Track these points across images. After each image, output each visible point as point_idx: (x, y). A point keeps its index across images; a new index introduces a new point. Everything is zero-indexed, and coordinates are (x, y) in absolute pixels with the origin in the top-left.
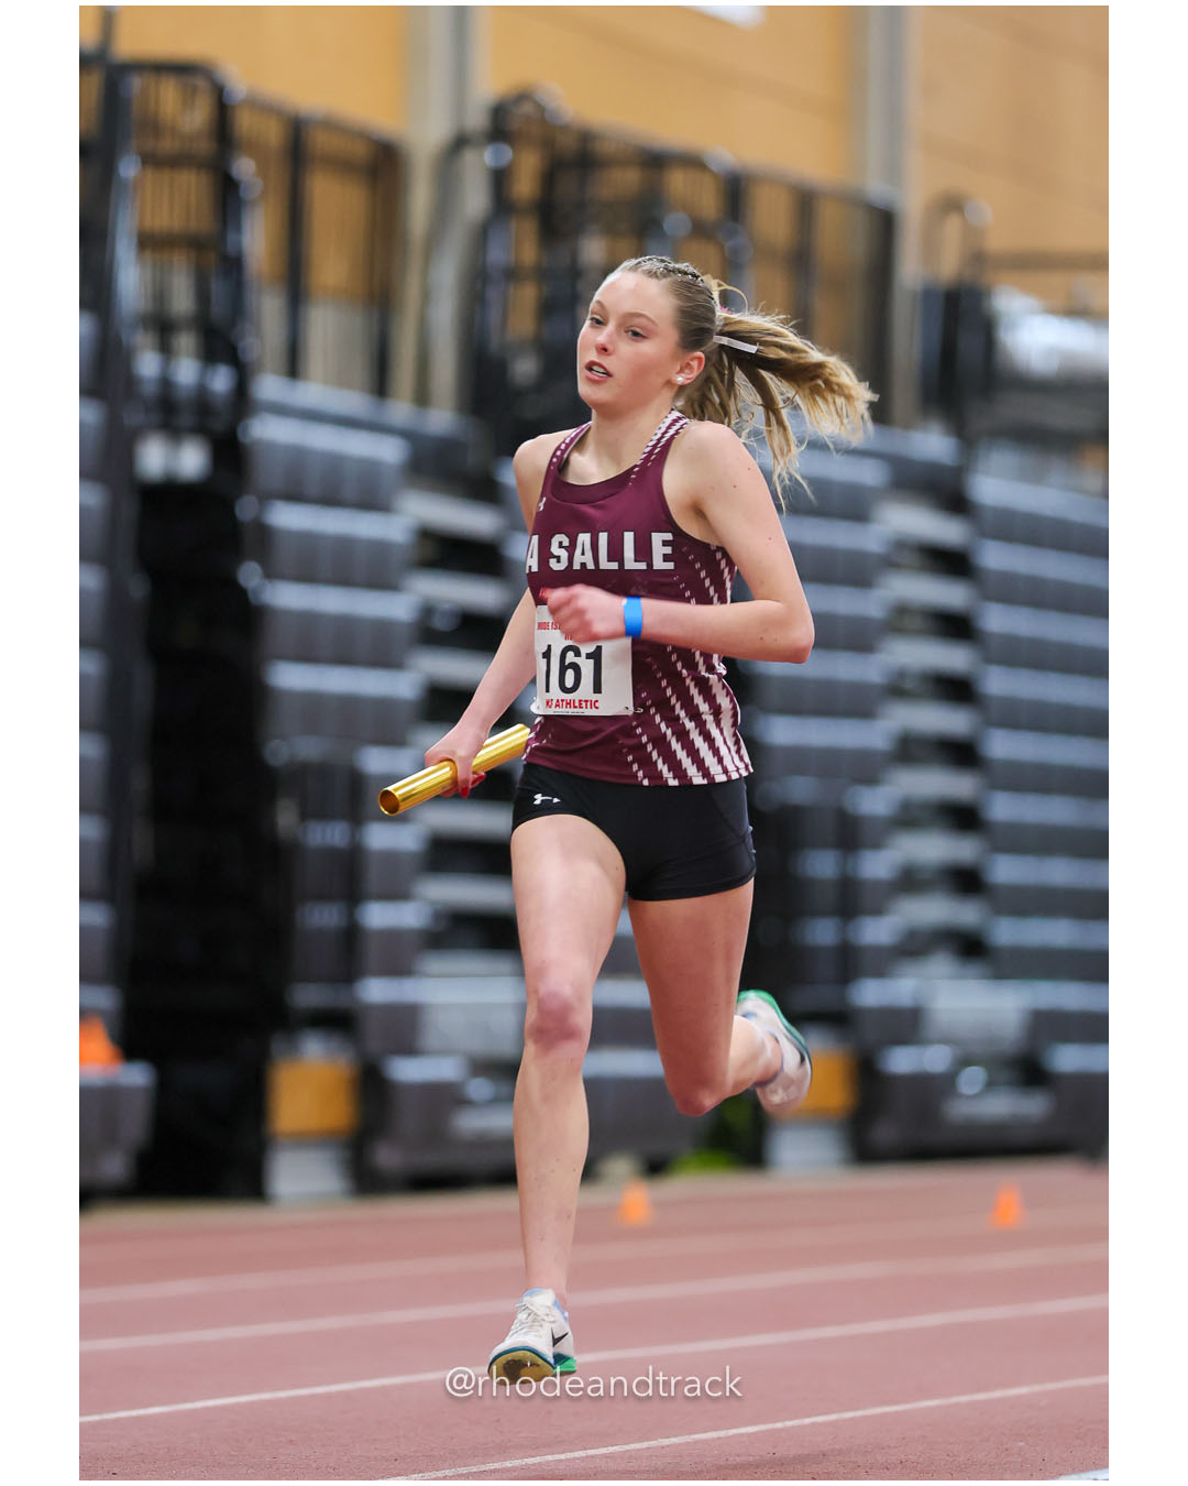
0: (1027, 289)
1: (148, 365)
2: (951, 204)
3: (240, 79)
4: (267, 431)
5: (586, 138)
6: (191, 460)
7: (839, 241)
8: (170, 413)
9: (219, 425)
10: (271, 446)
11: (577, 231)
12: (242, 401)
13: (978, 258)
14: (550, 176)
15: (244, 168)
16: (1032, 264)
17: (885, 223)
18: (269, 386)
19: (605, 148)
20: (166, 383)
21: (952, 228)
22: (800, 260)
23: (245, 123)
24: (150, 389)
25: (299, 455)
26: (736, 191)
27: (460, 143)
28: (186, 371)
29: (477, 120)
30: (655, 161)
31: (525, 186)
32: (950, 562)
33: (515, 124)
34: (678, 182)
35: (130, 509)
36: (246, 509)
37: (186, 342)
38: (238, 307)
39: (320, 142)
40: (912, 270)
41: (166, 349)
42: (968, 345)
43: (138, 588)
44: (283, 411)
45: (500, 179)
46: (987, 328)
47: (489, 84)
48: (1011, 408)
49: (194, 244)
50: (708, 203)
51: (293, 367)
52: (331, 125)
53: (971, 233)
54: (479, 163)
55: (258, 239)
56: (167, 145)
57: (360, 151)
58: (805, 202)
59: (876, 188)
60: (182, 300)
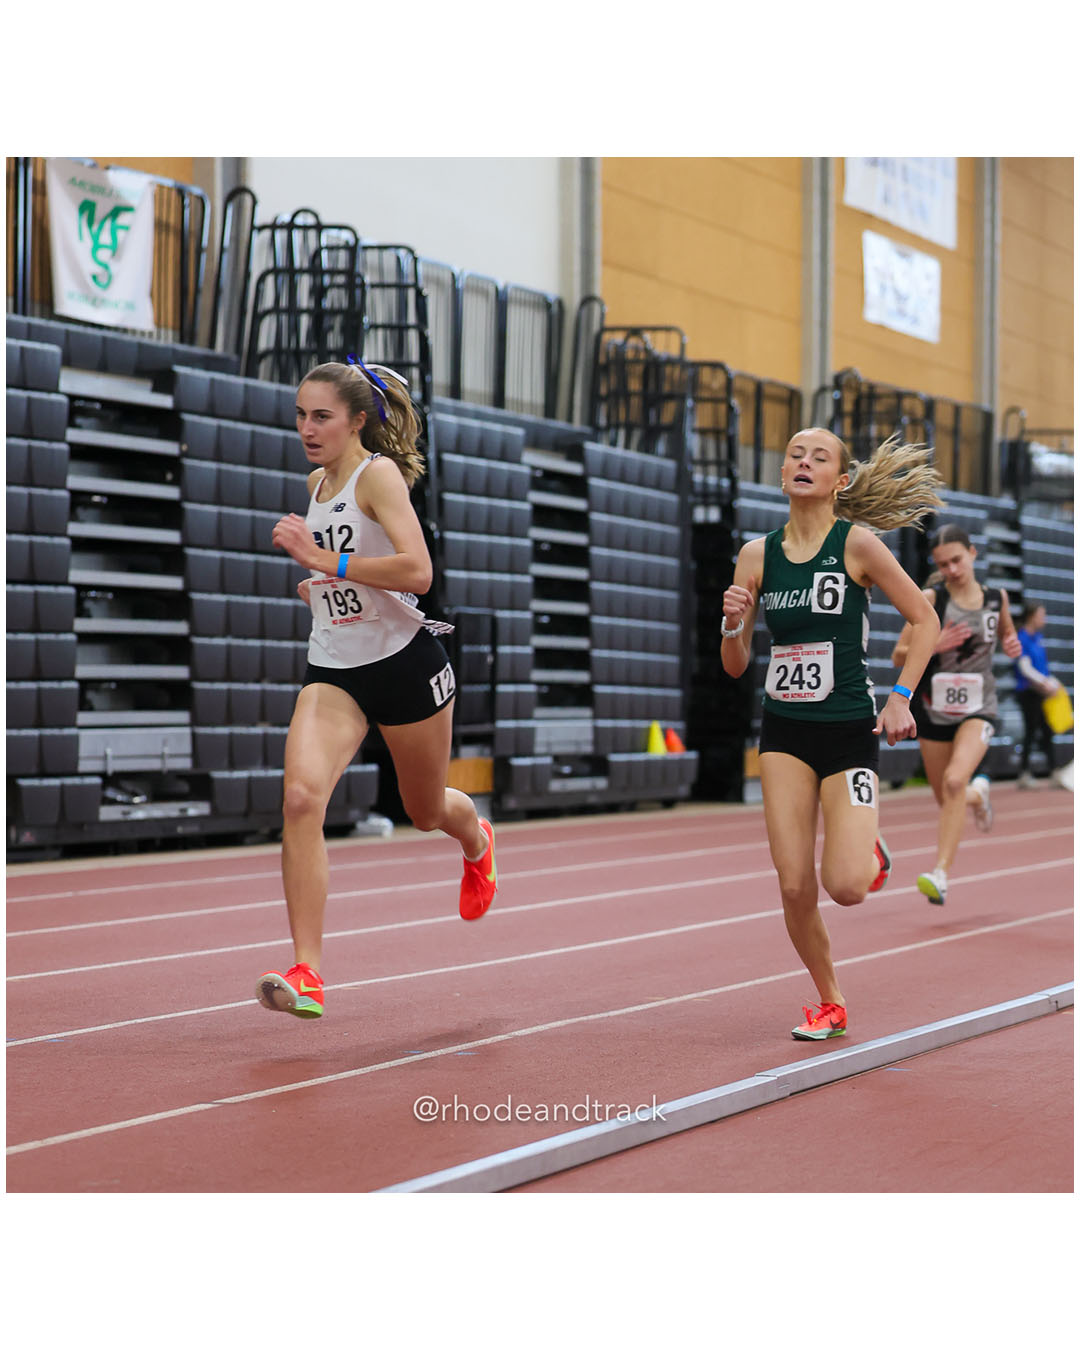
0: (1041, 443)
1: (698, 477)
2: (1013, 410)
3: (733, 367)
4: (743, 503)
5: (871, 387)
6: (714, 515)
7: (970, 425)
8: (706, 497)
9: (725, 501)
10: (745, 508)
11: (869, 422)
12: (734, 490)
13: (1023, 431)
14: (857, 403)
15: (735, 402)
16: (1044, 433)
17: (988, 418)
18: (745, 485)
19: (879, 391)
20: (705, 484)
21: (1013, 420)
22: (955, 432)
23: (737, 384)
24: (698, 488)
25: (756, 512)
26: (930, 406)
27: (823, 390)
28: (712, 480)
29: (829, 382)
30: (899, 396)
31: (848, 407)
32: (1013, 548)
33: (844, 381)
34: (907, 403)
35: (690, 534)
36: (735, 534)
37: (712, 469)
38: (732, 454)
39: (768, 390)
40: (998, 435)
41: (706, 474)
42: (1021, 463)
43: (693, 566)
44: (751, 495)
45: (838, 404)
46: (1028, 458)
47: (834, 367)
48: (1035, 487)
49: (716, 432)
50: (920, 411)
51: (757, 479)
52: (772, 383)
53: (1022, 421)
54: (830, 397)
55: (743, 429)
56: (705, 394)
57: (785, 394)
58: (957, 410)
59: (985, 405)
60: (711, 455)
